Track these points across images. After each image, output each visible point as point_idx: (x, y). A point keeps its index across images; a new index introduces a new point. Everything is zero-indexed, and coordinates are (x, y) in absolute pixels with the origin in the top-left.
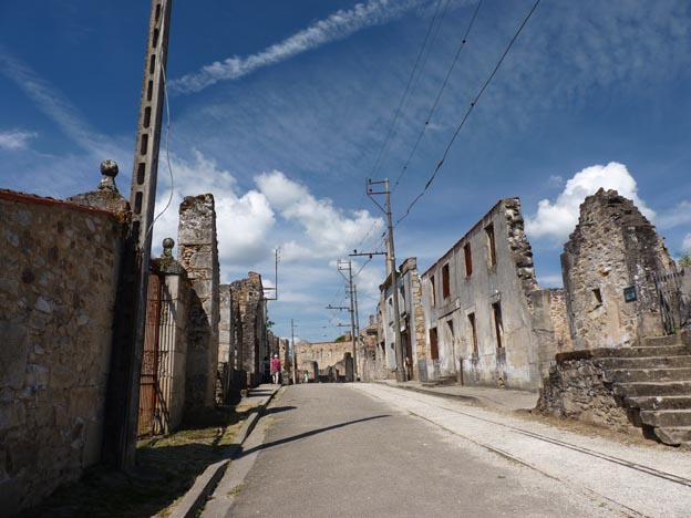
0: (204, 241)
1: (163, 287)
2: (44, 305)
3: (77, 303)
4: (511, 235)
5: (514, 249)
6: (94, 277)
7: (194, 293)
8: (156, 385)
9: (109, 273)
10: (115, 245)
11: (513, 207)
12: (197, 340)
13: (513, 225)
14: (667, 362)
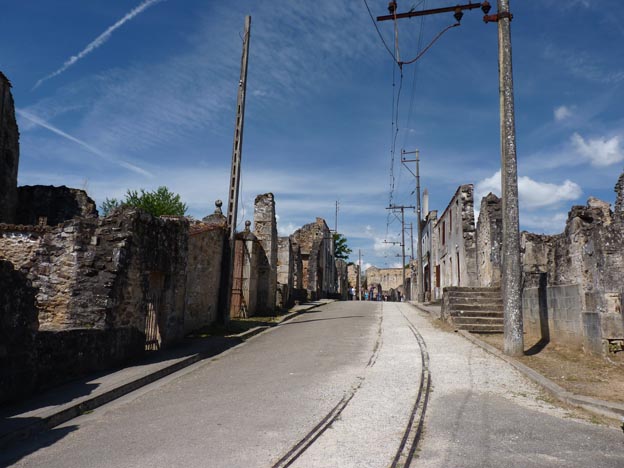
0: (267, 220)
1: (245, 246)
2: (199, 266)
3: (209, 264)
4: (464, 210)
5: (464, 219)
6: (214, 252)
7: (261, 248)
8: (241, 294)
9: (219, 249)
10: (221, 238)
11: (467, 192)
12: (264, 272)
13: (465, 204)
14: (482, 295)
